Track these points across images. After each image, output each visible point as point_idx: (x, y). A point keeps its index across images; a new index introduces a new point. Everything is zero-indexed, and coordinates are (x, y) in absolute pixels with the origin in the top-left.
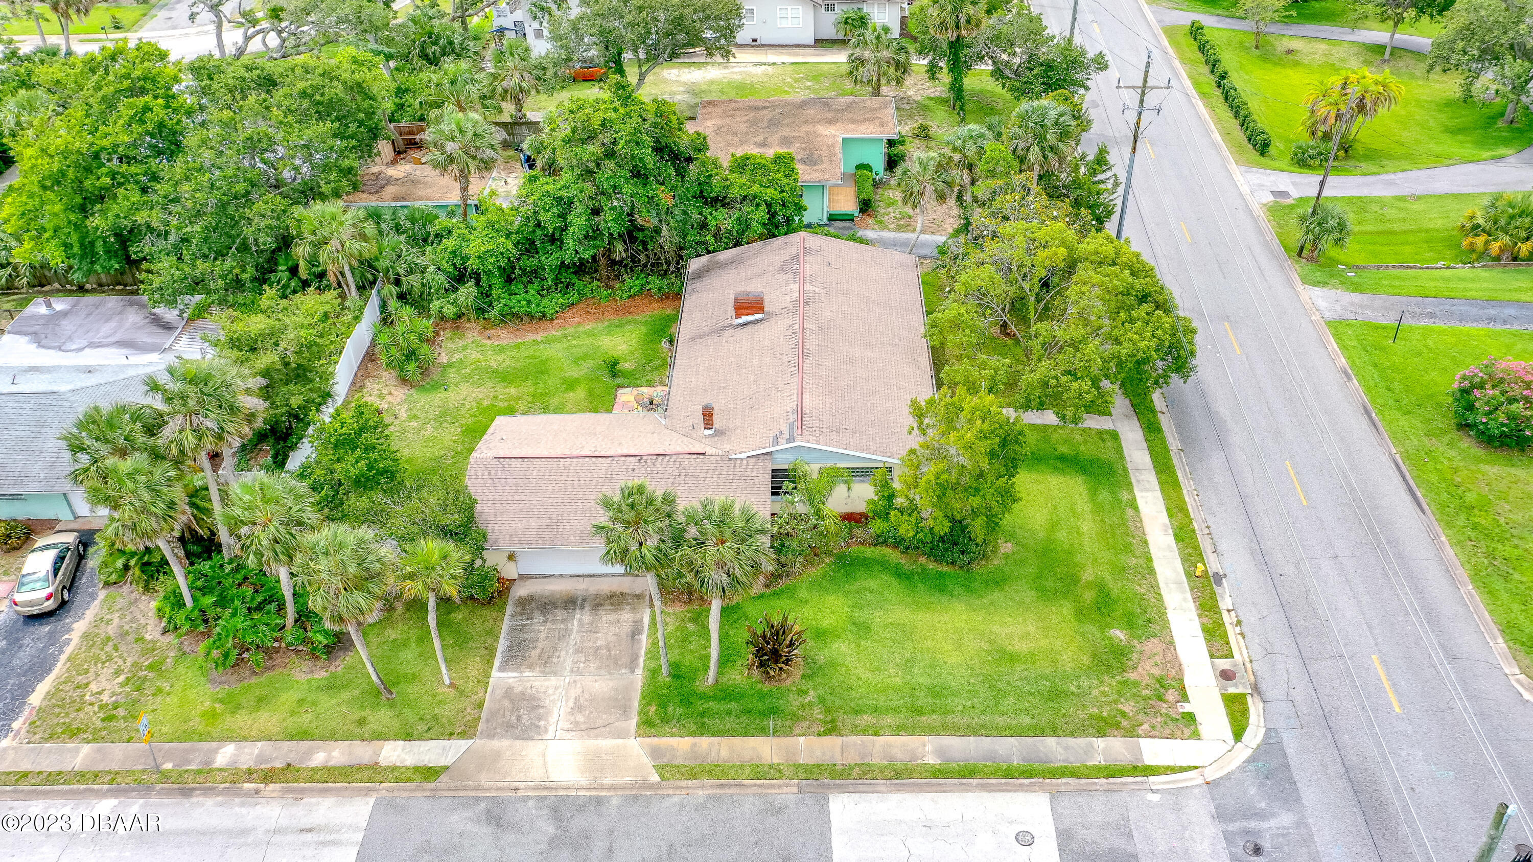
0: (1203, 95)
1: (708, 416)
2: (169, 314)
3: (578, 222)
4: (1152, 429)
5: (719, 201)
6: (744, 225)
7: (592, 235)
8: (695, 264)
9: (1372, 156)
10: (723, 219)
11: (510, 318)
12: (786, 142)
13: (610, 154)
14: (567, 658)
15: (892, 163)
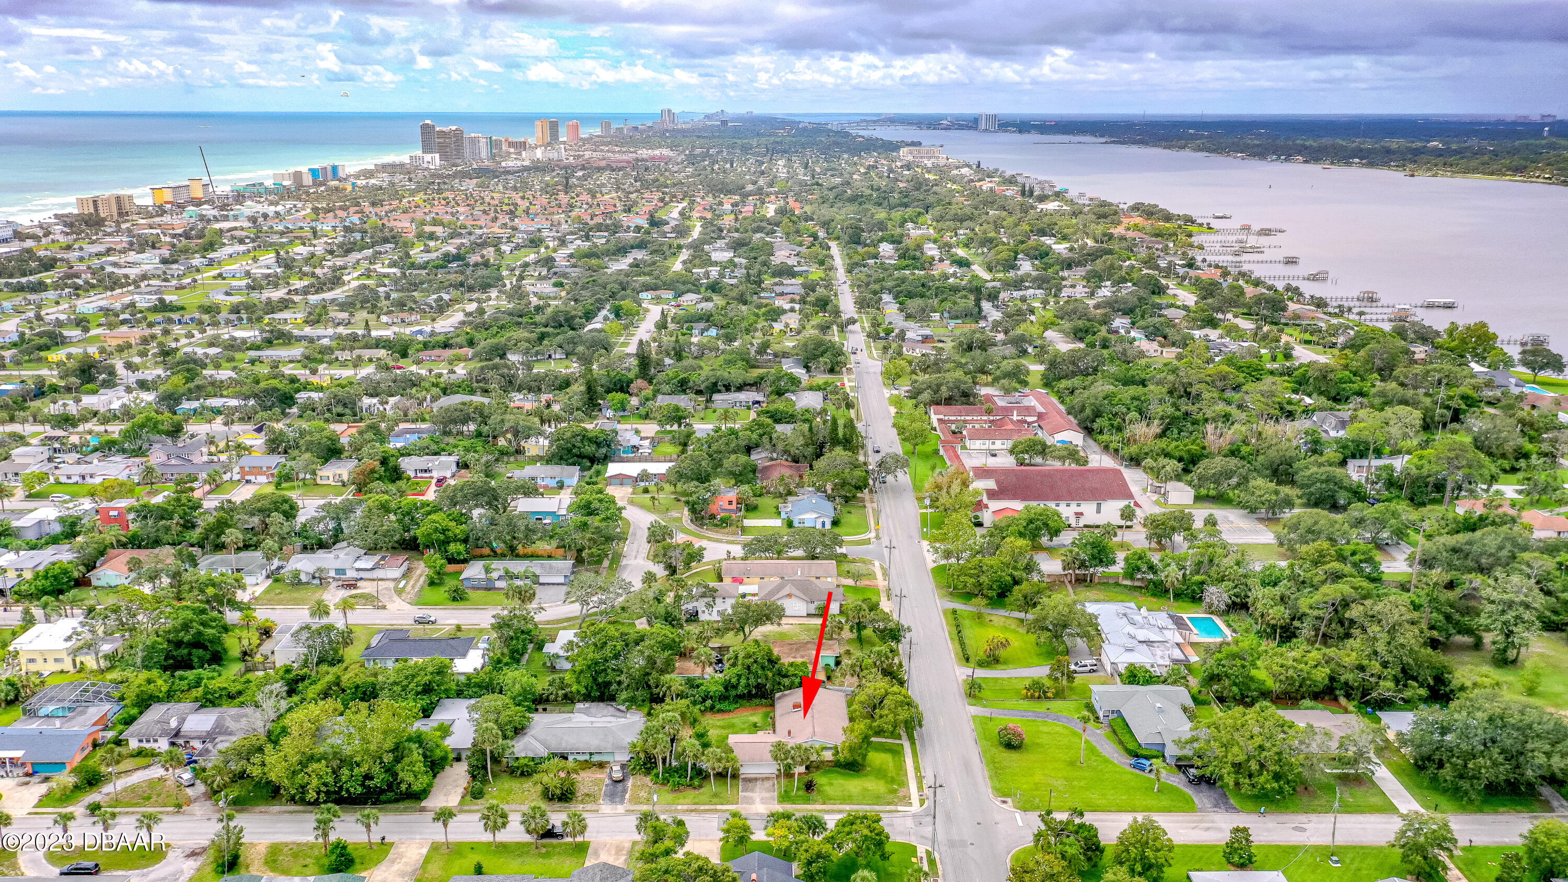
0: (952, 639)
1: (789, 733)
2: (623, 708)
3: (743, 681)
4: (913, 743)
5: (785, 676)
6: (793, 683)
7: (748, 685)
8: (778, 695)
9: (1006, 662)
10: (786, 681)
11: (720, 711)
12: (802, 657)
13: (755, 662)
14: (757, 789)
15: (838, 663)
